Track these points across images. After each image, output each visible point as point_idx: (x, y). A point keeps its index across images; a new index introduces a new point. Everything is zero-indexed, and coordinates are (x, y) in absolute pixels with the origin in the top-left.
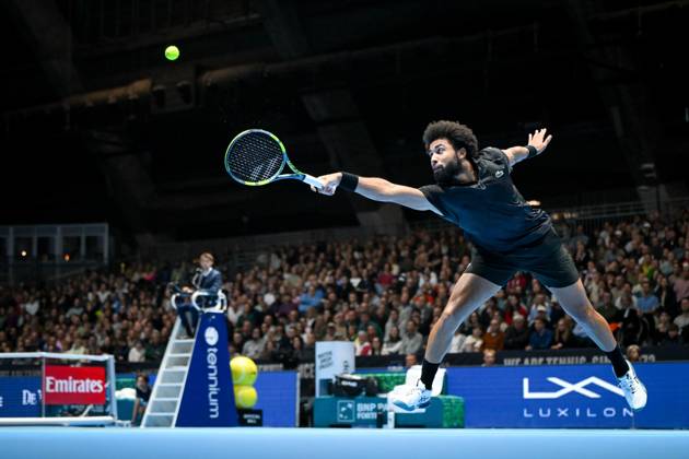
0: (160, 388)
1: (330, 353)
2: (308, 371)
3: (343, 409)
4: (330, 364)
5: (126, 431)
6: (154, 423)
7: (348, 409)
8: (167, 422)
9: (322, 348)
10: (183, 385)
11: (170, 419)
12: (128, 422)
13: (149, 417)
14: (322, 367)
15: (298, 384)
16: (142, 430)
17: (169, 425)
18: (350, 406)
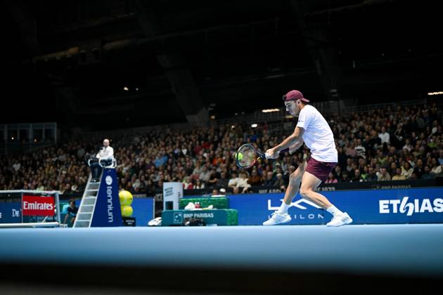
0: (83, 207)
1: (172, 188)
2: (159, 197)
3: (177, 217)
4: (172, 194)
5: (65, 229)
6: (79, 225)
7: (179, 217)
8: (86, 225)
9: (166, 186)
10: (94, 205)
11: (88, 223)
12: (66, 225)
13: (77, 222)
14: (167, 195)
15: (154, 204)
16: (74, 228)
17: (87, 226)
18: (180, 215)
